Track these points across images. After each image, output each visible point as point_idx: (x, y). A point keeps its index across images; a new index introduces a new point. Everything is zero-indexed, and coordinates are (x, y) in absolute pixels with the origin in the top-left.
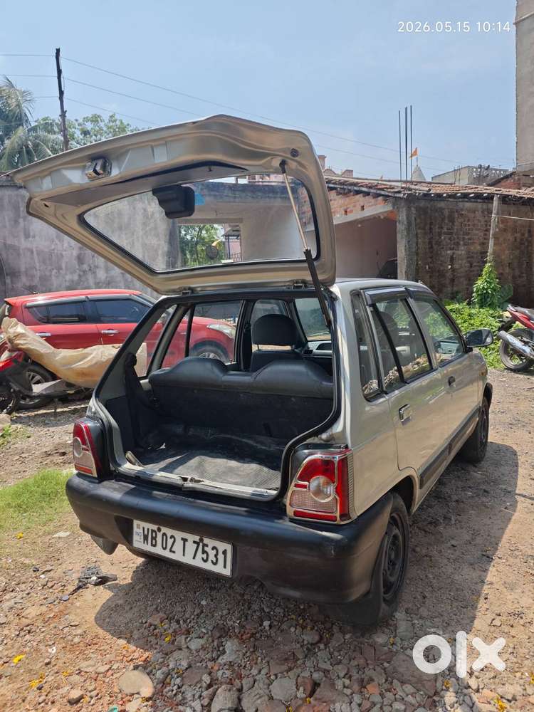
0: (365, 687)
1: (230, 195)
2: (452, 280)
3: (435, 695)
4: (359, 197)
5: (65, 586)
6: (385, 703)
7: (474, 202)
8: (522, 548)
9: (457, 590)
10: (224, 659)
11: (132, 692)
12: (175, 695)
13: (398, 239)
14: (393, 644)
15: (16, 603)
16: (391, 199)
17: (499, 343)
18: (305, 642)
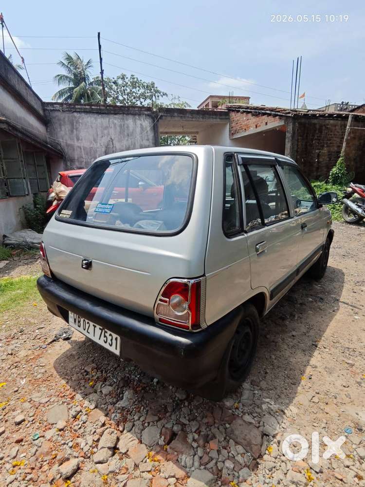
0: (208, 443)
1: (190, 116)
2: (318, 168)
3: (259, 457)
4: (265, 117)
5: (46, 339)
6: (220, 460)
7: (337, 120)
8: (341, 341)
9: (291, 370)
10: (121, 404)
11: (53, 422)
12: (80, 428)
13: (286, 143)
14: (237, 408)
15: (16, 347)
16: (284, 118)
17: (342, 207)
18: (177, 399)
